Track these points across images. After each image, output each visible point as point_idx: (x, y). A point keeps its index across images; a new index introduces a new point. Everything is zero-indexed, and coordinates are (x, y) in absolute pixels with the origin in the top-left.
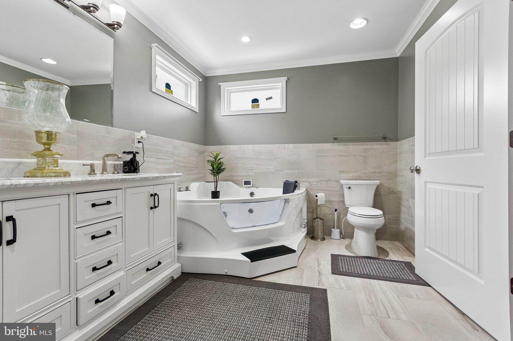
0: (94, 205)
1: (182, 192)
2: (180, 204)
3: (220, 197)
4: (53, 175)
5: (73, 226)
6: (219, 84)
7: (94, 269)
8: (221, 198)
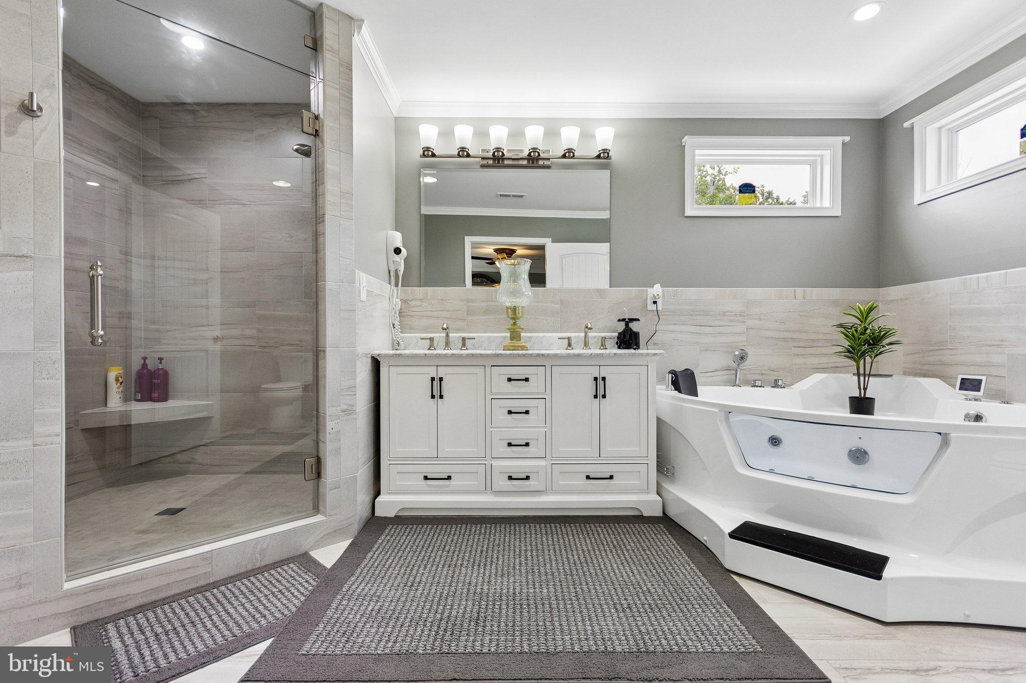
0: (510, 380)
1: (758, 388)
2: (672, 402)
3: (875, 412)
4: (512, 349)
5: (489, 397)
6: (906, 125)
7: (510, 445)
8: (878, 416)
